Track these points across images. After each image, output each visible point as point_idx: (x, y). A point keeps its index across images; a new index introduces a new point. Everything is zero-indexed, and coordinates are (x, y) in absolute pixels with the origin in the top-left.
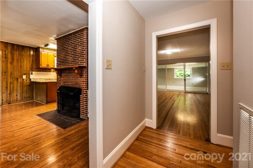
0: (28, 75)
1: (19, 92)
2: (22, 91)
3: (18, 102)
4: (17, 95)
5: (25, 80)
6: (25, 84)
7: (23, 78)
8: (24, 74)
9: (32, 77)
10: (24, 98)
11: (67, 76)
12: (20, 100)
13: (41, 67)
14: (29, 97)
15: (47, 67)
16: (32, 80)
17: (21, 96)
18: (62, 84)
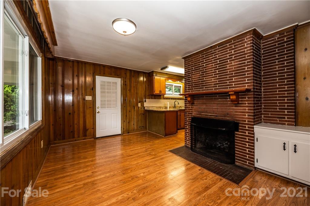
0: (142, 103)
1: (135, 120)
2: (137, 120)
3: (135, 131)
4: (134, 124)
5: (140, 108)
6: (140, 112)
7: (139, 106)
8: (139, 102)
9: (146, 105)
10: (140, 127)
11: (205, 104)
12: (137, 130)
13: (154, 94)
14: (143, 127)
15: (159, 93)
16: (146, 108)
17: (137, 126)
18: (194, 114)
